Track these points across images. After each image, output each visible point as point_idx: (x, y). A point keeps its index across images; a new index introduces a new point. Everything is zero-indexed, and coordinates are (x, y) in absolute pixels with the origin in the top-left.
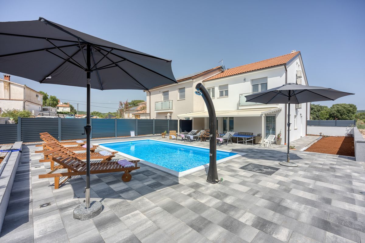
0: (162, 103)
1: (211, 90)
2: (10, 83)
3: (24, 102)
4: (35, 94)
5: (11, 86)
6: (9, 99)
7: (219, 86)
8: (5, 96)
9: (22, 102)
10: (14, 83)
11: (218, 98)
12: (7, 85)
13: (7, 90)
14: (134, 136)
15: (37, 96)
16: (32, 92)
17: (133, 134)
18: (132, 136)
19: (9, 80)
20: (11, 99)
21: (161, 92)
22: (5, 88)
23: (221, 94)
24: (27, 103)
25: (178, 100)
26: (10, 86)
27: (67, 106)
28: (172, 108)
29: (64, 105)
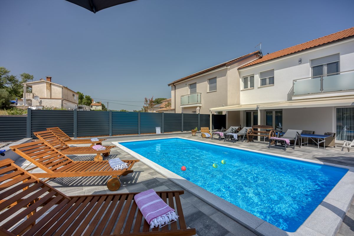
0: (189, 97)
1: (249, 79)
2: (51, 84)
3: (62, 101)
4: (72, 93)
5: (52, 86)
6: (50, 98)
7: (260, 72)
8: (47, 96)
9: (60, 101)
10: (54, 84)
11: (258, 88)
12: (48, 86)
13: (48, 90)
14: (160, 133)
15: (73, 95)
16: (69, 92)
17: (158, 130)
18: (157, 133)
19: (51, 81)
20: (52, 98)
21: (187, 85)
22: (47, 88)
23: (263, 83)
24: (64, 102)
25: (207, 93)
26: (51, 87)
27: (99, 105)
28: (201, 102)
29: (97, 104)
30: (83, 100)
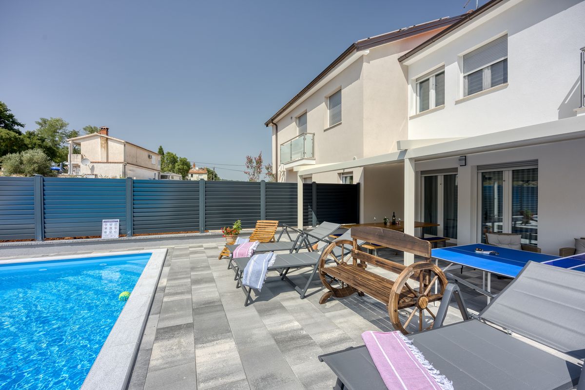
0: (291, 145)
1: (432, 81)
2: (107, 138)
3: (125, 165)
4: (146, 154)
5: (109, 142)
6: (106, 161)
7: (464, 56)
8: (102, 158)
9: (121, 166)
10: (112, 138)
11: (457, 102)
12: (103, 142)
13: (103, 149)
14: (116, 236)
15: (149, 157)
16: (139, 150)
17: (110, 229)
18: (105, 236)
19: (107, 134)
20: (109, 161)
21: (294, 119)
22: (101, 146)
23: (474, 85)
24: (128, 167)
25: (325, 131)
26: (107, 143)
27: (204, 172)
28: (313, 154)
29: (201, 171)
30: (176, 164)
